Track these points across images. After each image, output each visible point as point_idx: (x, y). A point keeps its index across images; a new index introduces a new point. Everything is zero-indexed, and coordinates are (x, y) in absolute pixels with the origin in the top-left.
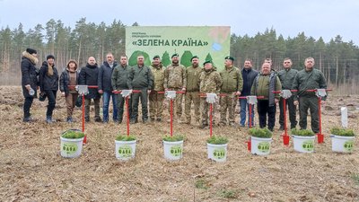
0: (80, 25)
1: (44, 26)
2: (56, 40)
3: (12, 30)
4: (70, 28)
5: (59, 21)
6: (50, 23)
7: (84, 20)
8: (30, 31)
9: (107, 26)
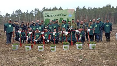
0: (44, 9)
1: (34, 11)
2: (37, 15)
3: (25, 13)
4: (41, 11)
5: (38, 9)
6: (36, 10)
7: (45, 8)
8: (30, 12)
9: (52, 9)
